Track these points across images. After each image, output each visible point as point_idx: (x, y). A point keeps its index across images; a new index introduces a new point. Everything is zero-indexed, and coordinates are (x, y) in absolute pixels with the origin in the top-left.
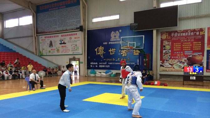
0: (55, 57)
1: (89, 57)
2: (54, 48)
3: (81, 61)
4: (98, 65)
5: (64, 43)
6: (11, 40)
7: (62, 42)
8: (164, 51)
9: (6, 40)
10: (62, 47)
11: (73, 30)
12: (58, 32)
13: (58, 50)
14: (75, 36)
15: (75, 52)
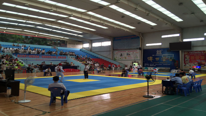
0: (123, 61)
1: (144, 61)
2: (123, 57)
3: (139, 63)
4: (149, 65)
5: (129, 55)
6: (96, 53)
7: (128, 54)
8: (186, 60)
9: (93, 52)
10: (128, 56)
11: (134, 49)
12: (126, 50)
13: (126, 58)
14: (136, 52)
15: (136, 59)
